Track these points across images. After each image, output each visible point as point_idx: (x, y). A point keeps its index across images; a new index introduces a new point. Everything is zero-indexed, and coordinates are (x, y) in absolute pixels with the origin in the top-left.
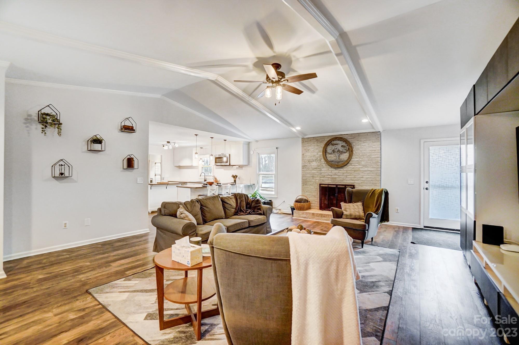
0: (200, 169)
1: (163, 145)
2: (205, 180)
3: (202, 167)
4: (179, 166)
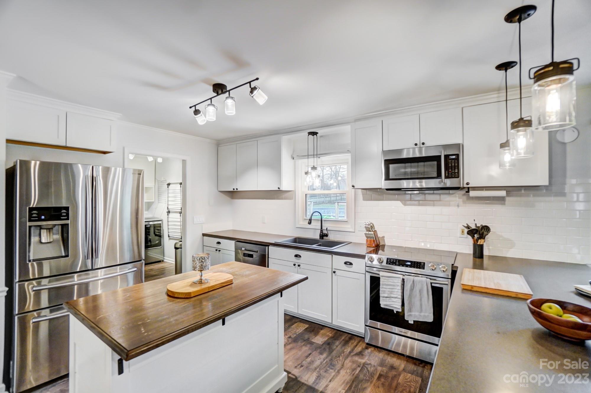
1: (195, 106)
2: (323, 235)
3: (306, 195)
4: (235, 190)
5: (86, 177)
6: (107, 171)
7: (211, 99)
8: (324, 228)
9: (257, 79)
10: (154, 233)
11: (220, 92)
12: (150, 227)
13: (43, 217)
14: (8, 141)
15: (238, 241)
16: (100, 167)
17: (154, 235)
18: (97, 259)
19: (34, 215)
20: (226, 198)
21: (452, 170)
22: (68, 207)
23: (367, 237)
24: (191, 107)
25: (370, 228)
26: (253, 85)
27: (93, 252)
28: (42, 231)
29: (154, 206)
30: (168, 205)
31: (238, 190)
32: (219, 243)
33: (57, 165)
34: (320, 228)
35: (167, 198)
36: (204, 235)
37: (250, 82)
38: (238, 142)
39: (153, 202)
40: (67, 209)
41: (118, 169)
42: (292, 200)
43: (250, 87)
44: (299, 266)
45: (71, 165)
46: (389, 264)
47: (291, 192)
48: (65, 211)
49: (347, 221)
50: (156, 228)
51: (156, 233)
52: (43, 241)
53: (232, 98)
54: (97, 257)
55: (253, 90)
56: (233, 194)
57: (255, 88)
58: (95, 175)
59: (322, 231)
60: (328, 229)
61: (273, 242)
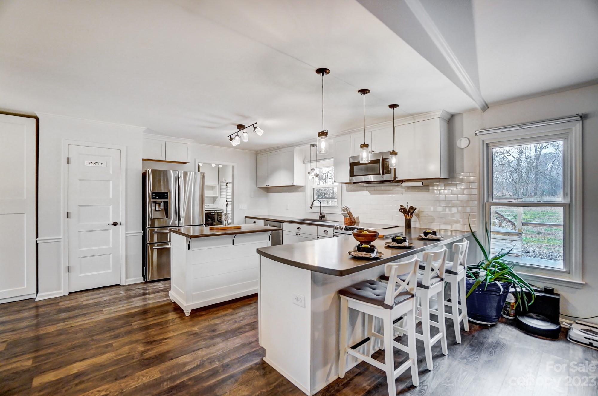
0: (309, 192)
1: (230, 136)
2: (322, 217)
3: (313, 189)
4: (267, 186)
5: (175, 177)
6: (185, 174)
7: (237, 132)
8: (322, 212)
9: (256, 123)
10: (218, 220)
11: (241, 129)
12: (214, 215)
13: (157, 197)
14: (143, 160)
15: (266, 220)
16: (182, 172)
17: (218, 221)
18: (180, 221)
19: (154, 196)
20: (262, 192)
21: (387, 168)
22: (168, 193)
23: (344, 216)
24: (228, 137)
25: (346, 209)
26: (255, 126)
27: (179, 217)
28: (156, 204)
29: (217, 200)
30: (227, 199)
31: (269, 186)
32: (255, 222)
33: (160, 171)
34: (320, 212)
35: (226, 194)
36: (246, 217)
37: (253, 125)
38: (269, 152)
39: (217, 197)
40: (167, 193)
41: (192, 172)
42: (304, 193)
43: (254, 127)
44: (299, 235)
45: (166, 171)
46: (346, 230)
47: (303, 187)
48: (166, 195)
49: (337, 207)
50: (219, 216)
51: (219, 220)
52: (157, 209)
53: (247, 132)
54: (180, 220)
55: (255, 128)
56: (268, 189)
57: (256, 127)
58: (180, 177)
59: (321, 214)
60: (325, 212)
61: (286, 220)
